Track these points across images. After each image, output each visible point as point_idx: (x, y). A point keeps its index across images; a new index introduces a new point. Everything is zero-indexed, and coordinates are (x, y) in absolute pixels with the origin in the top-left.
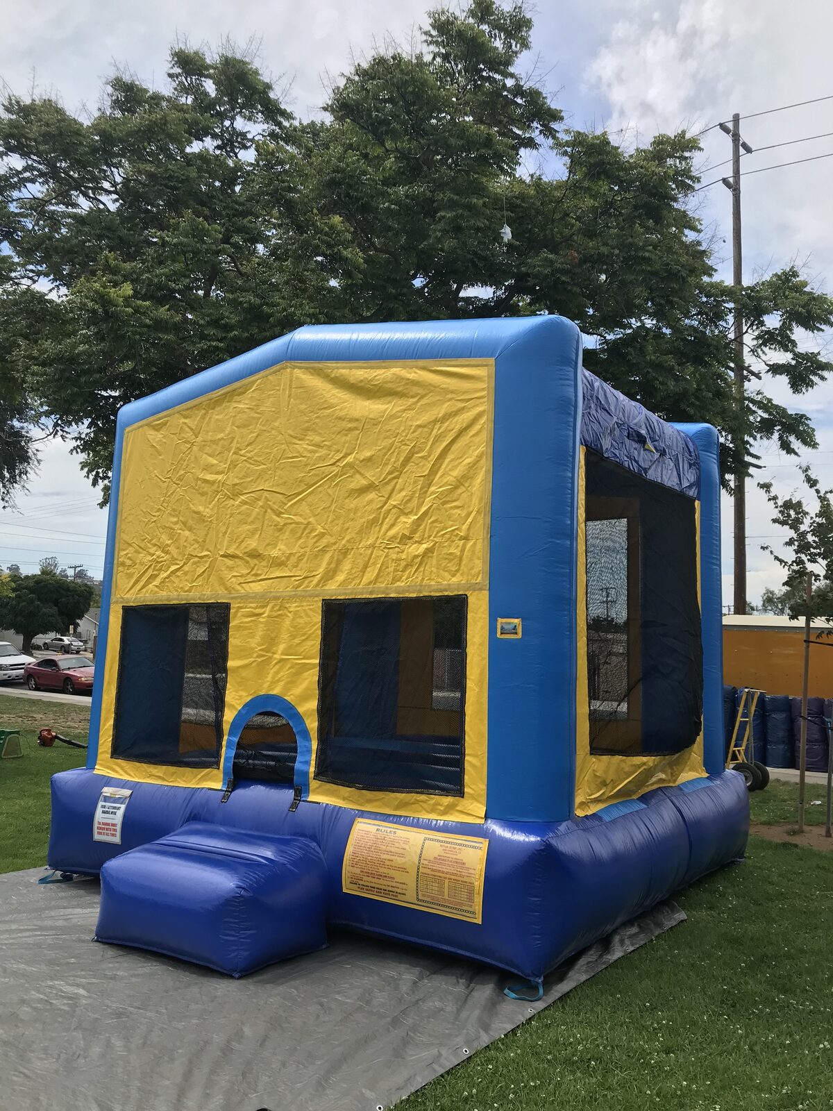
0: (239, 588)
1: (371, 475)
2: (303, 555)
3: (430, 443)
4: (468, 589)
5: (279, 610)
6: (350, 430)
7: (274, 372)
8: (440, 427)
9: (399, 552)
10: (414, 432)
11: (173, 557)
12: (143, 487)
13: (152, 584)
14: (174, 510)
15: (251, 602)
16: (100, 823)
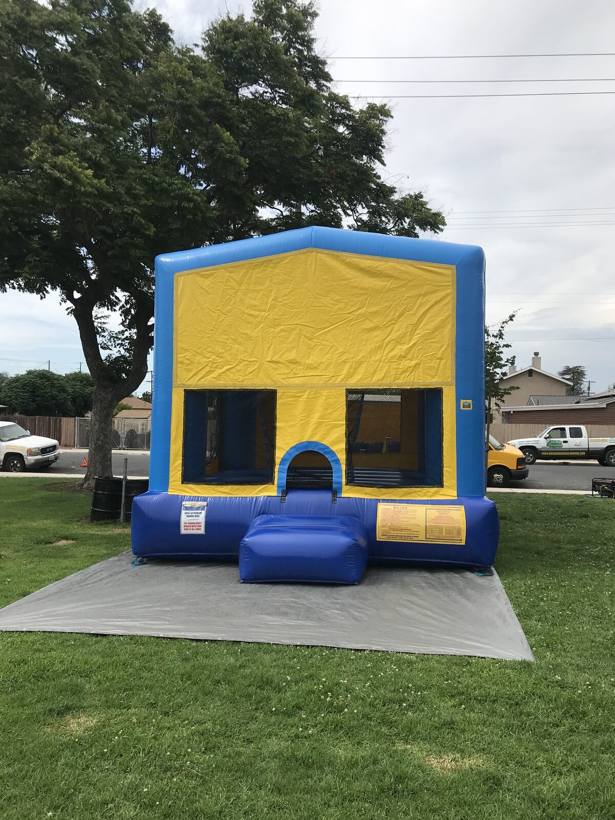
0: (282, 381)
1: (376, 321)
2: (330, 364)
3: (417, 306)
4: (443, 385)
5: (314, 394)
6: (362, 294)
7: (303, 253)
8: (422, 300)
9: (397, 364)
10: (406, 300)
11: (227, 360)
12: (195, 314)
13: (210, 376)
14: (225, 331)
15: (293, 390)
16: (186, 523)
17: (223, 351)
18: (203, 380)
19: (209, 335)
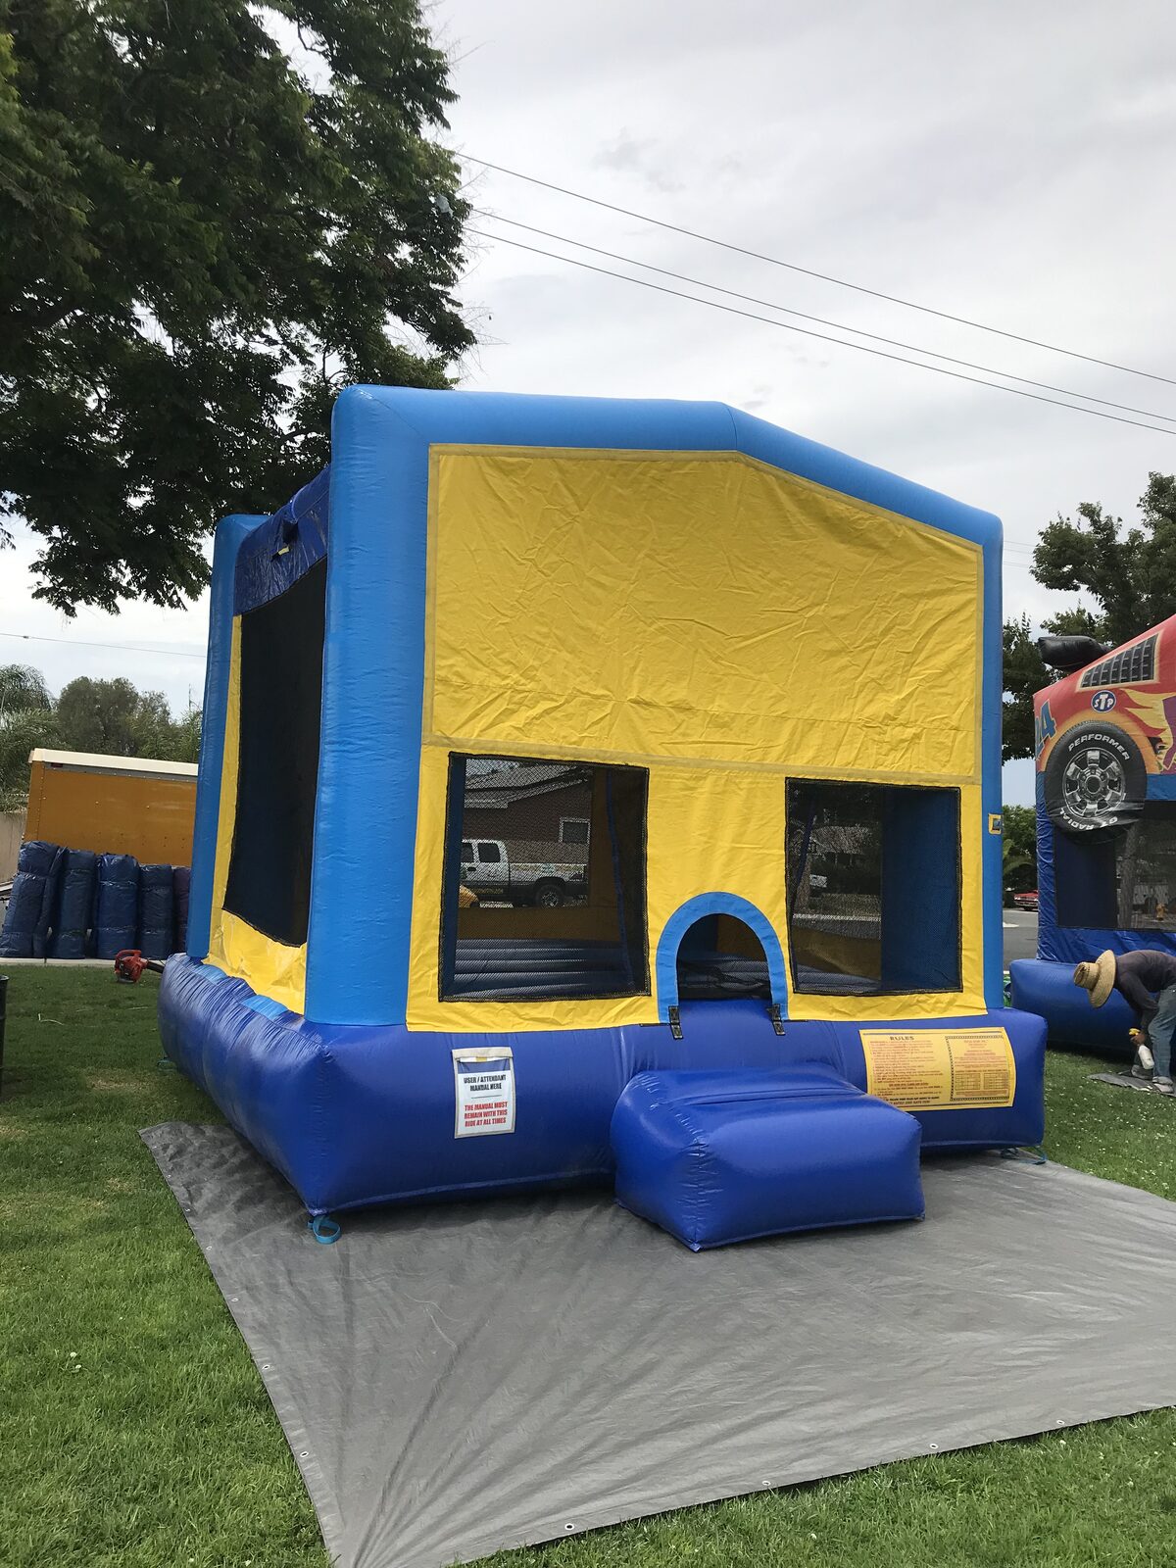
0: (660, 748)
1: (842, 637)
2: (755, 719)
3: (916, 617)
4: (961, 783)
8: (926, 605)
11: (545, 688)
12: (478, 561)
13: (508, 724)
14: (541, 614)
15: (682, 771)
16: (469, 1107)
17: (536, 663)
18: (493, 731)
19: (508, 620)
